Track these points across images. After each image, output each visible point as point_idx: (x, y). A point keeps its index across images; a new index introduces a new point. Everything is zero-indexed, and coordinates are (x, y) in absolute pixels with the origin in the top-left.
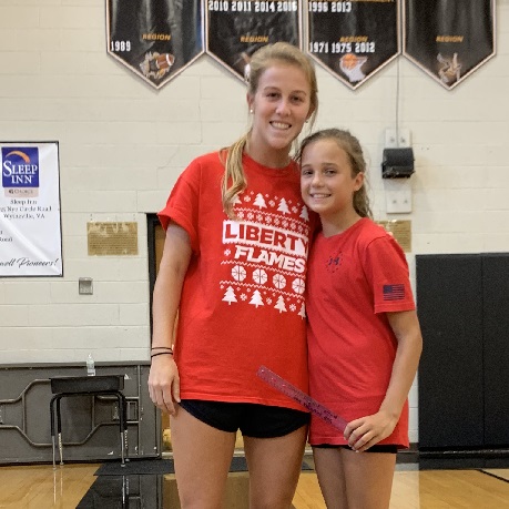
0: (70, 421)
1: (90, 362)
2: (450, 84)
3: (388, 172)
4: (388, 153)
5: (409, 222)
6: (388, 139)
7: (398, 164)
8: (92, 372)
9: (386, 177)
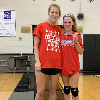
0: (18, 65)
1: (21, 54)
2: (91, 1)
3: (79, 18)
4: (79, 14)
5: (82, 28)
6: (79, 12)
7: (81, 17)
8: (22, 56)
9: (78, 19)
